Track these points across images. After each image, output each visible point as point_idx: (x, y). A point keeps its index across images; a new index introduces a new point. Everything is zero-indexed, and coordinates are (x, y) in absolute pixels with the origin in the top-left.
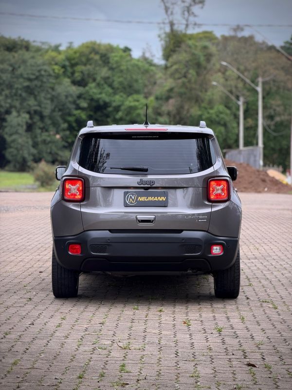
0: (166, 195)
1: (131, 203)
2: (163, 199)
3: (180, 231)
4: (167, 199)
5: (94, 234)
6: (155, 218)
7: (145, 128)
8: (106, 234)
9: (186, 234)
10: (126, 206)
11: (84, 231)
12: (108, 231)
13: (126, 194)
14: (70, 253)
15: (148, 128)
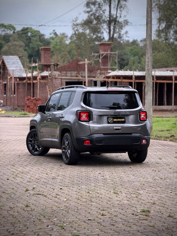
0: (125, 118)
1: (111, 122)
2: (123, 120)
3: (131, 134)
4: (125, 120)
5: (96, 136)
6: (121, 128)
7: (107, 89)
8: (102, 135)
9: (134, 135)
10: (108, 123)
11: (91, 134)
12: (102, 134)
13: (108, 118)
14: (85, 144)
15: (108, 89)
